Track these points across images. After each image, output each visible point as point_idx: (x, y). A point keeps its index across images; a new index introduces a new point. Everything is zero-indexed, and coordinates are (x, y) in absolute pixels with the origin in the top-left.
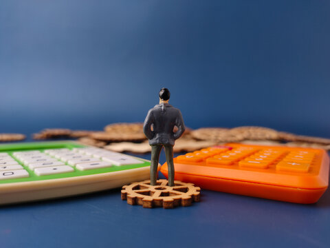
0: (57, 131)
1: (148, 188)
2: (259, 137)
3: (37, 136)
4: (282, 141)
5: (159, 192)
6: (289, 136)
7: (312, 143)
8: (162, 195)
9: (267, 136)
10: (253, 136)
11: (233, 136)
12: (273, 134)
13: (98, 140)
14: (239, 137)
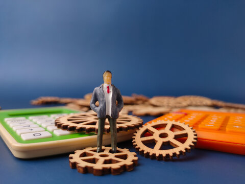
0: (49, 99)
1: (92, 155)
2: (199, 103)
3: (35, 102)
4: (215, 107)
5: (103, 159)
6: (220, 103)
7: (237, 108)
8: (106, 162)
9: (204, 103)
10: (194, 103)
11: (180, 103)
12: (208, 101)
13: (82, 106)
14: (184, 104)
